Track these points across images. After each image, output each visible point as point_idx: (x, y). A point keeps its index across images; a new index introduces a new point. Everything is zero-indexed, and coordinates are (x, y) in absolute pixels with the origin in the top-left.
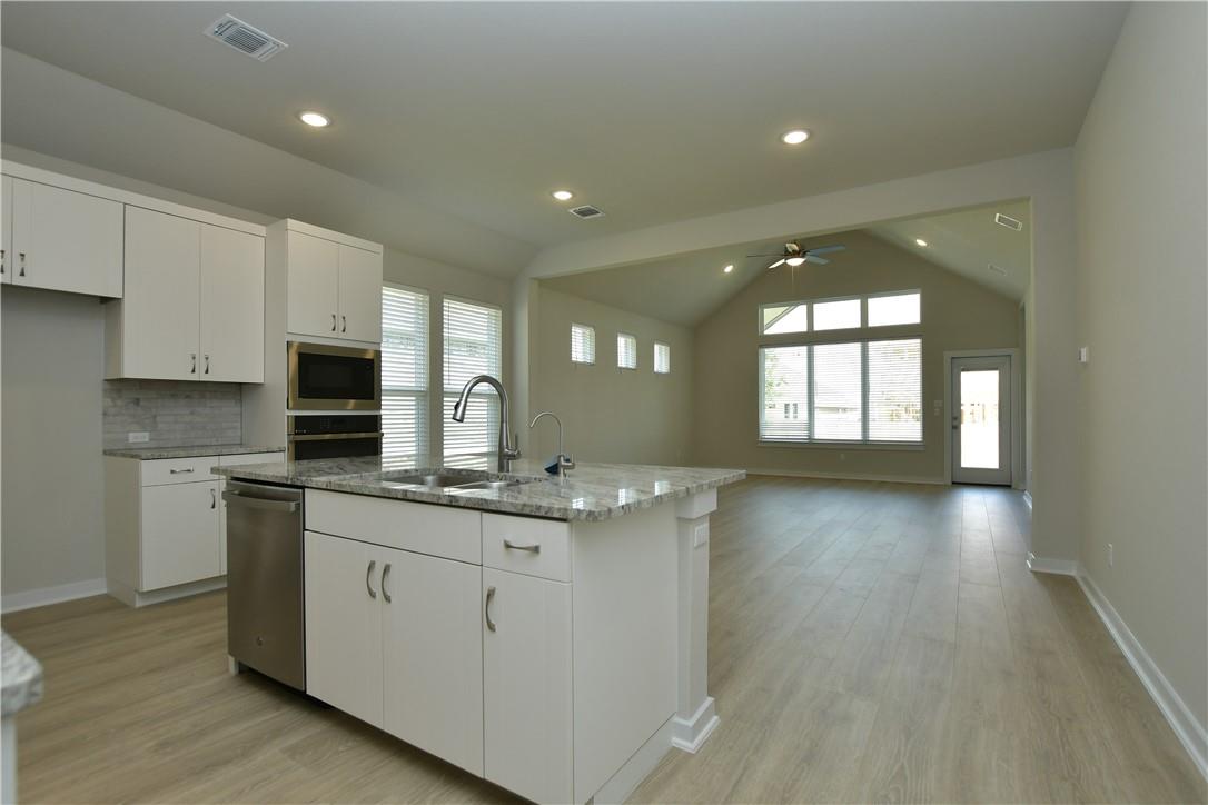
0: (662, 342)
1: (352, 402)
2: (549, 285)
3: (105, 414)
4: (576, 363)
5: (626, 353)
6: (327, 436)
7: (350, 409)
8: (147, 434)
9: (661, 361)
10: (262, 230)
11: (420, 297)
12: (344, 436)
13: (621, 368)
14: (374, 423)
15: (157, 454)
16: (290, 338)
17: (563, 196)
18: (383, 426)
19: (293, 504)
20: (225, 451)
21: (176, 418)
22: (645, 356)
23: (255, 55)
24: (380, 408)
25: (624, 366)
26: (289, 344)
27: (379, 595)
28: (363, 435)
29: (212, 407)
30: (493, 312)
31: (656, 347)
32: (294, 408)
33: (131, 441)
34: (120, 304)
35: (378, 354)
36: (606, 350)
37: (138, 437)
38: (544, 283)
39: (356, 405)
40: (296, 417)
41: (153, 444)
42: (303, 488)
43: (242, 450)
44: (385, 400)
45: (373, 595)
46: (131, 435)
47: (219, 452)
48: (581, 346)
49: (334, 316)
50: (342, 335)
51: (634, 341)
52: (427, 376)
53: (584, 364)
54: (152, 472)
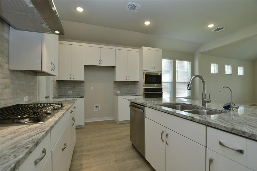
0: (240, 66)
1: (156, 85)
2: (204, 54)
3: (114, 88)
4: (212, 74)
5: (228, 70)
6: (151, 92)
7: (156, 86)
8: (120, 91)
9: (241, 71)
10: (138, 50)
11: (170, 60)
12: (154, 92)
13: (226, 74)
14: (161, 89)
15: (121, 95)
16: (144, 72)
17: (211, 26)
18: (163, 90)
19: (143, 110)
20: (132, 95)
21: (125, 89)
22: (235, 70)
23: (135, 11)
24: (162, 86)
25: (227, 74)
26: (143, 73)
27: (165, 141)
28: (158, 92)
29: (130, 86)
30: (188, 62)
31: (239, 68)
32: (145, 86)
33: (118, 92)
34: (115, 68)
35: (162, 74)
36: (221, 69)
37: (119, 92)
38: (202, 53)
39: (157, 85)
40: (145, 88)
41: (121, 93)
42: (145, 106)
43: (135, 95)
44: (163, 84)
45: (163, 141)
46: (118, 91)
47: (131, 95)
48: (214, 69)
49: (152, 66)
50: (154, 70)
51: (231, 67)
52: (172, 79)
53: (214, 74)
54: (120, 98)
